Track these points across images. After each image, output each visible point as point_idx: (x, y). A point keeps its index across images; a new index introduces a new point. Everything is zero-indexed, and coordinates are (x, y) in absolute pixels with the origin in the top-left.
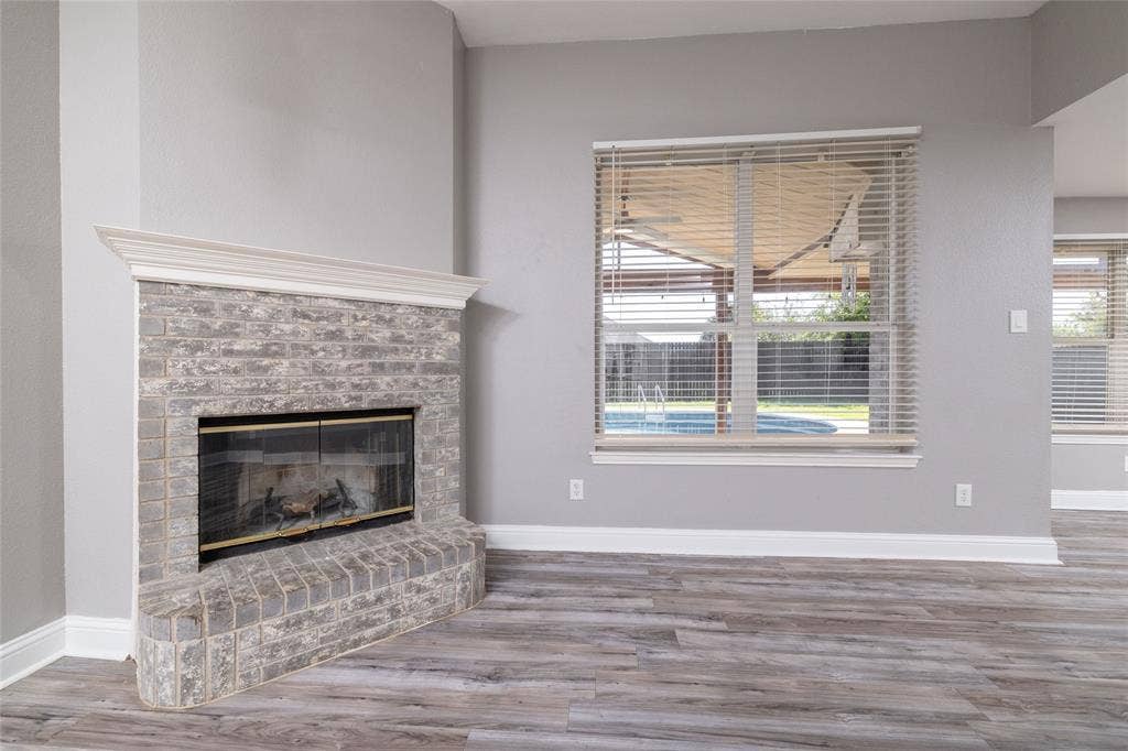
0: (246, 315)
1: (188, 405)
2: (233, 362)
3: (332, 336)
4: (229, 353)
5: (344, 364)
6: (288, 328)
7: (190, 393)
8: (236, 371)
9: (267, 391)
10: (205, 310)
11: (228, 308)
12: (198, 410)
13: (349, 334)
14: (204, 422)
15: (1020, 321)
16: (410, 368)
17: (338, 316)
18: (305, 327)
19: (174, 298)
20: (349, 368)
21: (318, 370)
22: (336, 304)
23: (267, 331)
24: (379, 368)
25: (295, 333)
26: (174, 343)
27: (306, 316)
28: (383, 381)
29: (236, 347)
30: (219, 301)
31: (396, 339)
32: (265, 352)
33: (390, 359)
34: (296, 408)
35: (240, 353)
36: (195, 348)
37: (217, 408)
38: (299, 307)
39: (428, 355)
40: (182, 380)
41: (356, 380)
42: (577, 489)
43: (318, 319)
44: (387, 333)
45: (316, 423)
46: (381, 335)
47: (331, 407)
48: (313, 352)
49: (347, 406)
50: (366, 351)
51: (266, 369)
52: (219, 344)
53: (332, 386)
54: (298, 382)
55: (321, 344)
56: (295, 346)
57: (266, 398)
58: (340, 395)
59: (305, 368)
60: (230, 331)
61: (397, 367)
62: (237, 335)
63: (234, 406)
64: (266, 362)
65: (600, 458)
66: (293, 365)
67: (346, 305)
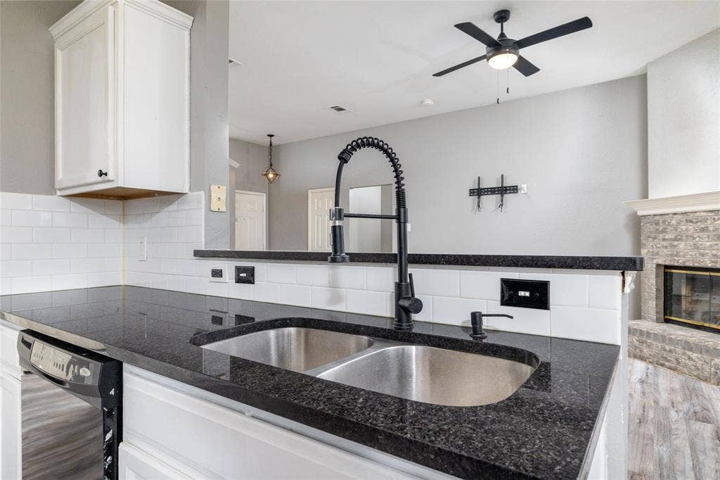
0: (669, 224)
1: (653, 259)
2: (665, 243)
3: (703, 230)
4: (664, 240)
5: (708, 244)
6: (684, 228)
7: (652, 255)
8: (666, 247)
9: (676, 256)
10: (657, 224)
11: (664, 222)
12: (655, 261)
13: (711, 229)
17: (706, 220)
18: (691, 227)
19: (649, 221)
20: (711, 246)
21: (696, 247)
22: (705, 214)
23: (676, 230)
25: (687, 230)
26: (649, 237)
27: (691, 222)
29: (666, 237)
30: (661, 219)
32: (676, 239)
34: (687, 264)
35: (667, 240)
36: (655, 238)
37: (661, 262)
40: (651, 250)
41: (714, 252)
43: (696, 222)
45: (708, 274)
47: (702, 265)
48: (694, 238)
49: (710, 265)
51: (675, 246)
52: (661, 236)
53: (703, 255)
54: (688, 253)
55: (698, 234)
56: (687, 236)
57: (677, 259)
58: (707, 260)
59: (691, 246)
60: (664, 231)
62: (666, 232)
63: (665, 261)
64: (676, 243)
66: (686, 244)
67: (709, 214)
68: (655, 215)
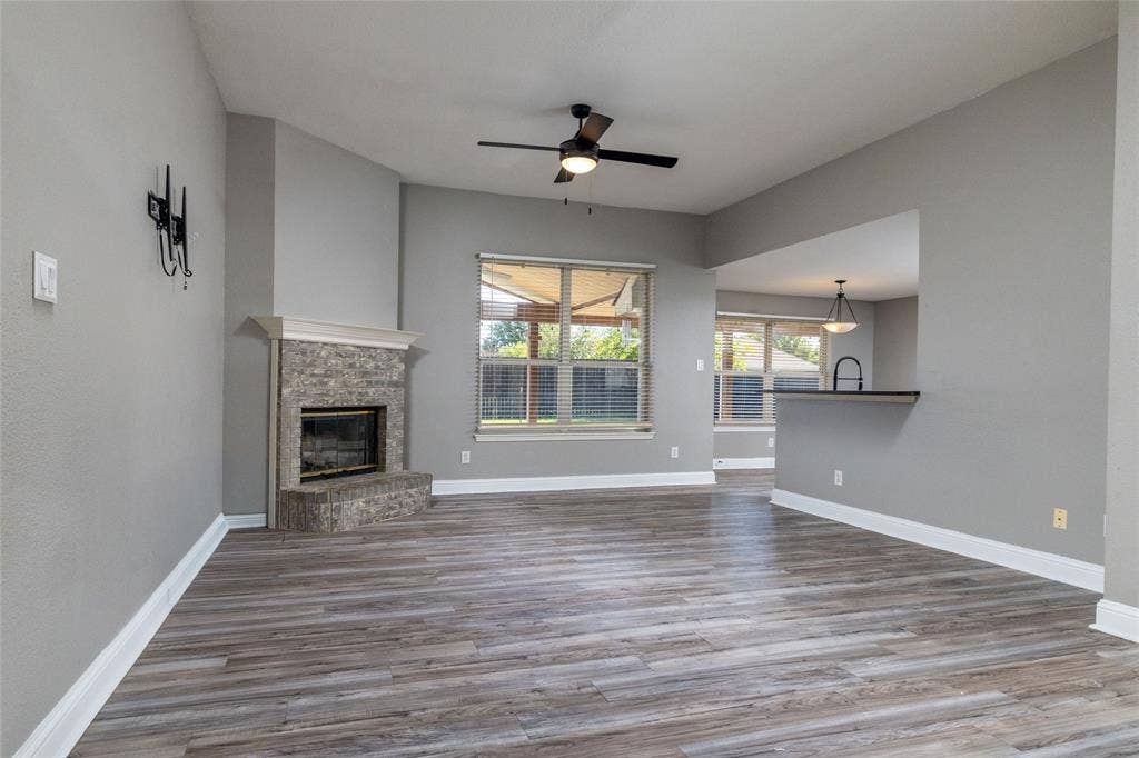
0: (319, 355)
1: (298, 401)
2: (314, 380)
3: (352, 366)
4: (313, 375)
5: (355, 381)
6: (333, 362)
7: (299, 396)
8: (315, 385)
9: (326, 396)
10: (304, 354)
11: (312, 352)
12: (301, 404)
13: (358, 365)
14: (304, 410)
15: (700, 365)
16: (383, 383)
17: (353, 355)
18: (341, 361)
19: (294, 348)
20: (358, 383)
21: (345, 384)
22: (352, 349)
23: (326, 364)
24: (370, 384)
25: (337, 365)
27: (340, 355)
28: (371, 391)
29: (315, 372)
30: (309, 349)
31: (377, 367)
32: (326, 376)
33: (374, 378)
34: (338, 404)
35: (316, 375)
36: (301, 373)
37: (308, 404)
38: (338, 351)
39: (391, 377)
40: (296, 389)
41: (360, 390)
42: (466, 456)
43: (345, 357)
44: (372, 364)
46: (370, 365)
47: (350, 404)
48: (343, 375)
49: (357, 404)
50: (365, 374)
51: (326, 383)
52: (308, 371)
53: (350, 393)
54: (337, 392)
55: (347, 370)
56: (337, 372)
58: (354, 399)
59: (340, 383)
60: (312, 364)
61: (377, 383)
62: (315, 365)
63: (314, 403)
64: (326, 380)
65: (480, 438)
66: (335, 382)
67: (359, 350)
68: (302, 342)
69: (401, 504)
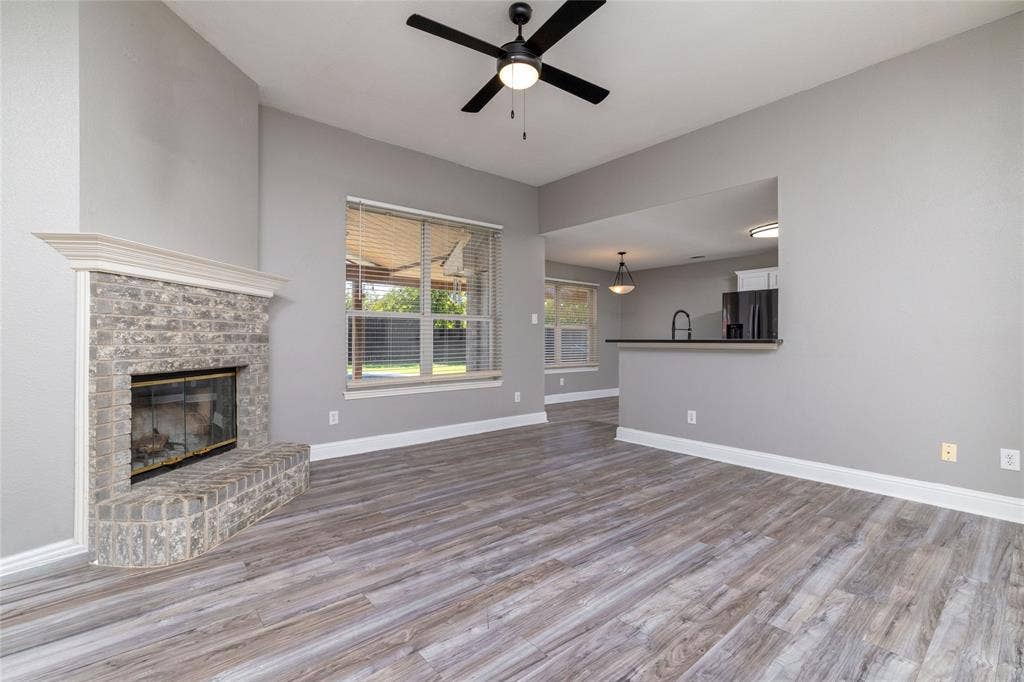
0: (158, 299)
1: (126, 366)
2: (151, 334)
3: (205, 315)
4: (149, 327)
5: (211, 335)
6: (180, 309)
7: (128, 357)
8: (153, 341)
9: (170, 355)
10: (135, 295)
11: (148, 294)
12: (131, 370)
13: (213, 314)
14: (136, 378)
17: (207, 301)
18: (190, 308)
19: (118, 286)
20: (213, 338)
21: (197, 340)
22: (206, 292)
23: (169, 312)
24: (228, 338)
25: (185, 313)
26: (117, 320)
27: (190, 301)
28: (231, 347)
29: (153, 323)
30: (143, 288)
31: (237, 318)
32: (168, 327)
33: (233, 332)
34: (185, 368)
35: (155, 327)
36: (130, 323)
37: (142, 369)
39: (253, 329)
40: (122, 347)
41: (216, 346)
42: (334, 418)
43: (197, 303)
44: (233, 314)
45: (183, 380)
46: (228, 315)
47: (204, 366)
48: (194, 327)
50: (222, 327)
51: (169, 339)
52: (143, 320)
53: (204, 351)
54: (187, 349)
55: (199, 321)
56: (184, 323)
57: (170, 360)
58: (208, 358)
59: (190, 339)
60: (148, 311)
61: (238, 337)
62: (153, 314)
63: (152, 366)
64: (169, 334)
65: (349, 396)
66: (184, 336)
67: (211, 293)
68: (131, 278)
69: (279, 492)
